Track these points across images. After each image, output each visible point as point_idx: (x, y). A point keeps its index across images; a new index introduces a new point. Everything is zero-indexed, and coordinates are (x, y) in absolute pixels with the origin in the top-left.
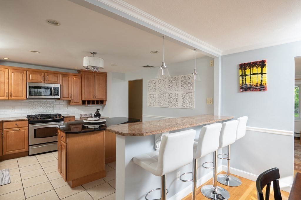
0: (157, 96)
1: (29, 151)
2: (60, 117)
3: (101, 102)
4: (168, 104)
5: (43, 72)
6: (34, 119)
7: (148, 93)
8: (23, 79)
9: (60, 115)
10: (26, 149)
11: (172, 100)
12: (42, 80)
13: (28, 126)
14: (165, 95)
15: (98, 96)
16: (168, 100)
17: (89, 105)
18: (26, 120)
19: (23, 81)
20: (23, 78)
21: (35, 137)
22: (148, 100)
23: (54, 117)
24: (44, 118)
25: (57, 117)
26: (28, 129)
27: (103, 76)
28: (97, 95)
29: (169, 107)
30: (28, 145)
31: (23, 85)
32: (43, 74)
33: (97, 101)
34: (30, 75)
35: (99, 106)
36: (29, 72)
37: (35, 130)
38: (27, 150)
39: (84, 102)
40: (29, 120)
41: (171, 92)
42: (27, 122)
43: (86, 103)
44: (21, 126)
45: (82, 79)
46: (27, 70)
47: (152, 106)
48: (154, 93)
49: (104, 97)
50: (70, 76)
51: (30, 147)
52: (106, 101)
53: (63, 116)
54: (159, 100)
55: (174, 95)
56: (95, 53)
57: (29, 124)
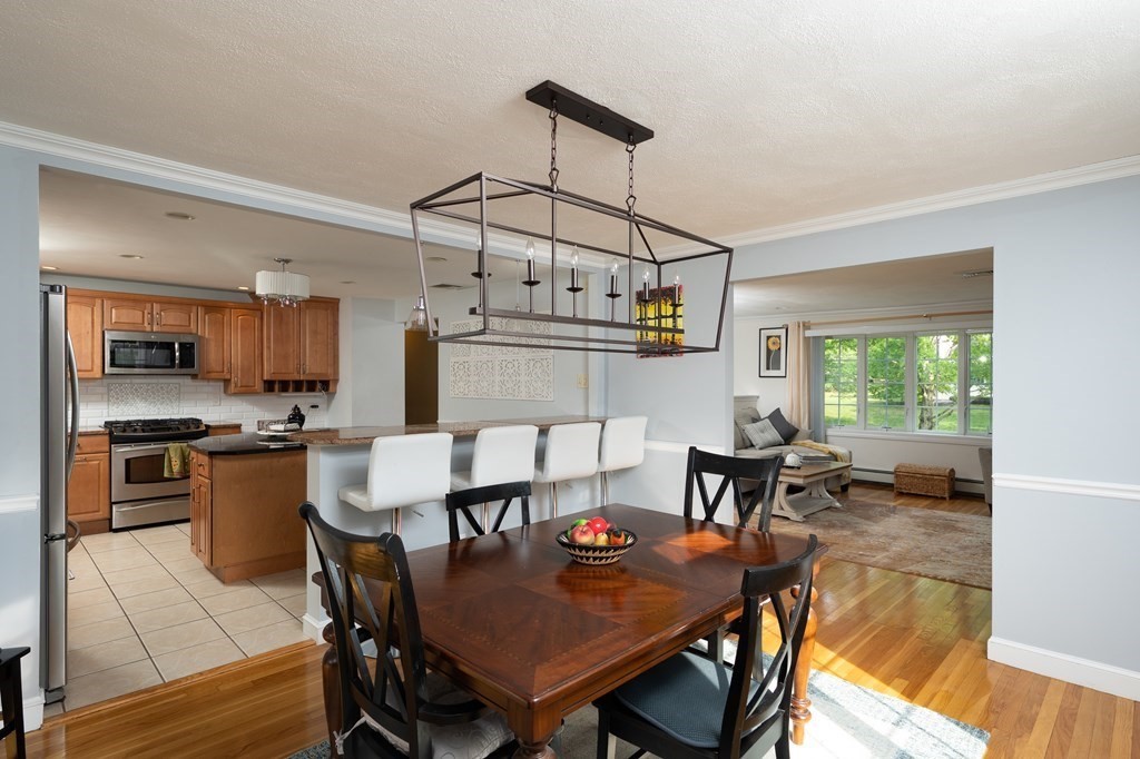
0: (472, 369)
1: (110, 520)
2: (198, 427)
3: (323, 386)
4: (498, 389)
5: (149, 302)
6: (124, 431)
7: (453, 360)
8: (93, 323)
9: (197, 422)
10: (102, 514)
11: (506, 378)
12: (146, 324)
13: (107, 449)
14: (490, 364)
15: (312, 368)
16: (498, 378)
17: (284, 394)
18: (103, 434)
19: (93, 326)
20: (93, 320)
21: (128, 480)
22: (452, 378)
23: (182, 427)
24: (152, 430)
25: (189, 428)
26: (107, 458)
27: (327, 310)
28: (307, 363)
29: (501, 397)
30: (107, 502)
31: (93, 337)
32: (148, 305)
33: (308, 382)
34: (113, 310)
35: (318, 397)
36: (109, 302)
37: (128, 462)
38: (107, 516)
39: (269, 386)
40: (111, 434)
41: (504, 357)
42: (107, 438)
43: (277, 387)
44: (89, 450)
45: (262, 318)
46: (104, 296)
47: (461, 395)
48: (466, 359)
49: (330, 371)
50: (228, 310)
51: (114, 507)
52: (336, 381)
53: (206, 426)
54: (476, 378)
55: (510, 365)
56: (287, 261)
57: (111, 443)
